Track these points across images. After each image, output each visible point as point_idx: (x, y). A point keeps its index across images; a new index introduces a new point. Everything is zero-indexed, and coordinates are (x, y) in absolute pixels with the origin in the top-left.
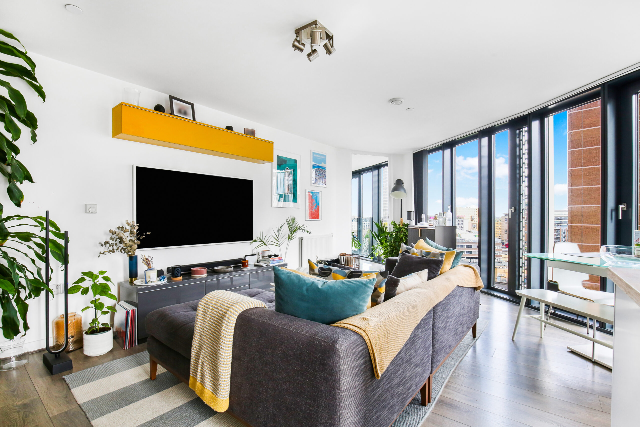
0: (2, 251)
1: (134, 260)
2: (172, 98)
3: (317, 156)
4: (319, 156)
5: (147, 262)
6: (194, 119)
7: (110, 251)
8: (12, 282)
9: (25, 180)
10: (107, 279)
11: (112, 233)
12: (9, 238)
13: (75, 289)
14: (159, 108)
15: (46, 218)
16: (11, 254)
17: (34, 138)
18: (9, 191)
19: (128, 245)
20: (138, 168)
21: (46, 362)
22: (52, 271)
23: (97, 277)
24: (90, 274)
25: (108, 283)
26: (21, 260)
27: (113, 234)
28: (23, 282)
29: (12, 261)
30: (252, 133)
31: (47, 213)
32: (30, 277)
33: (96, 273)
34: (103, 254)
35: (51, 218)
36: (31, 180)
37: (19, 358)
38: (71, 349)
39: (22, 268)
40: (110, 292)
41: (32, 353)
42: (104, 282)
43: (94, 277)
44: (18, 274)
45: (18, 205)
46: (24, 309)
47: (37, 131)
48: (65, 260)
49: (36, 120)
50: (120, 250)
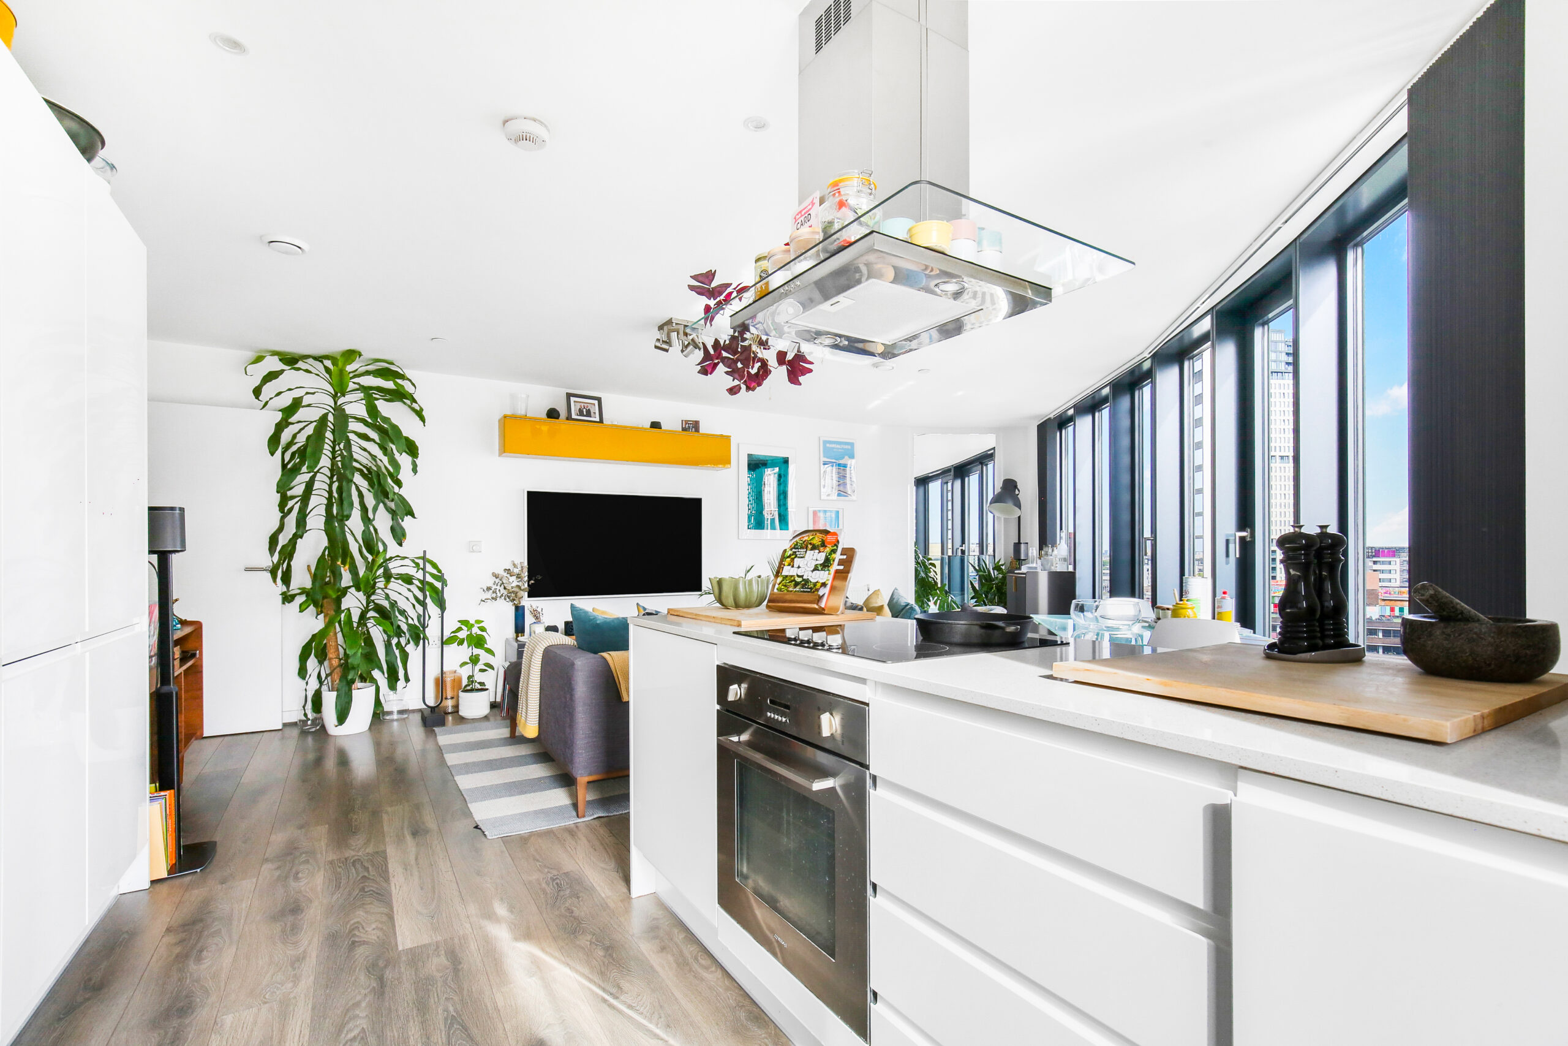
0: (385, 593)
1: (520, 612)
2: (569, 396)
3: (833, 446)
4: (838, 446)
5: (537, 616)
6: (601, 421)
7: (493, 598)
8: (392, 624)
9: (407, 516)
10: (483, 629)
11: (496, 576)
12: (393, 580)
13: (451, 640)
14: (553, 414)
15: (424, 558)
16: (394, 596)
17: (415, 470)
18: (392, 529)
19: (511, 591)
20: (529, 493)
21: (424, 720)
22: (430, 617)
23: (472, 625)
24: (465, 623)
25: (484, 634)
26: (403, 604)
27: (497, 578)
28: (404, 627)
29: (394, 604)
30: (694, 426)
31: (425, 552)
32: (410, 621)
33: (472, 621)
34: (484, 601)
35: (428, 556)
36: (413, 516)
37: (401, 712)
38: (449, 711)
39: (403, 612)
40: (486, 646)
41: (413, 711)
42: (479, 632)
43: (469, 626)
44: (397, 617)
45: (400, 544)
46: (405, 656)
47: (418, 461)
48: (441, 604)
49: (417, 448)
50: (503, 598)
